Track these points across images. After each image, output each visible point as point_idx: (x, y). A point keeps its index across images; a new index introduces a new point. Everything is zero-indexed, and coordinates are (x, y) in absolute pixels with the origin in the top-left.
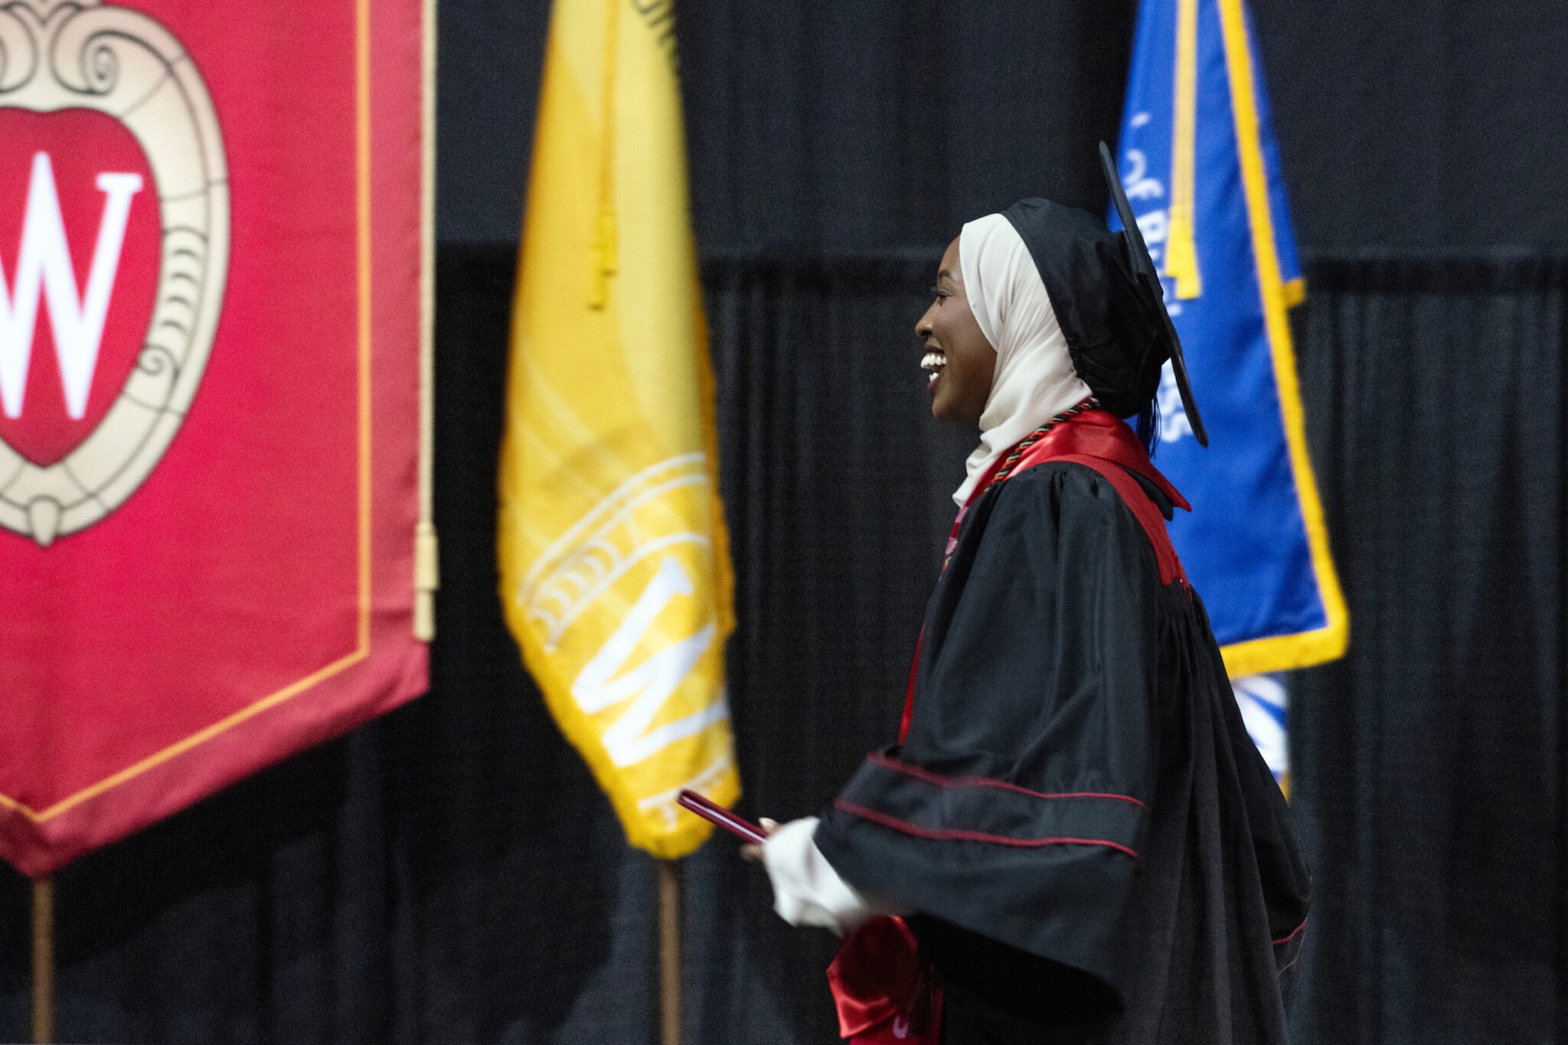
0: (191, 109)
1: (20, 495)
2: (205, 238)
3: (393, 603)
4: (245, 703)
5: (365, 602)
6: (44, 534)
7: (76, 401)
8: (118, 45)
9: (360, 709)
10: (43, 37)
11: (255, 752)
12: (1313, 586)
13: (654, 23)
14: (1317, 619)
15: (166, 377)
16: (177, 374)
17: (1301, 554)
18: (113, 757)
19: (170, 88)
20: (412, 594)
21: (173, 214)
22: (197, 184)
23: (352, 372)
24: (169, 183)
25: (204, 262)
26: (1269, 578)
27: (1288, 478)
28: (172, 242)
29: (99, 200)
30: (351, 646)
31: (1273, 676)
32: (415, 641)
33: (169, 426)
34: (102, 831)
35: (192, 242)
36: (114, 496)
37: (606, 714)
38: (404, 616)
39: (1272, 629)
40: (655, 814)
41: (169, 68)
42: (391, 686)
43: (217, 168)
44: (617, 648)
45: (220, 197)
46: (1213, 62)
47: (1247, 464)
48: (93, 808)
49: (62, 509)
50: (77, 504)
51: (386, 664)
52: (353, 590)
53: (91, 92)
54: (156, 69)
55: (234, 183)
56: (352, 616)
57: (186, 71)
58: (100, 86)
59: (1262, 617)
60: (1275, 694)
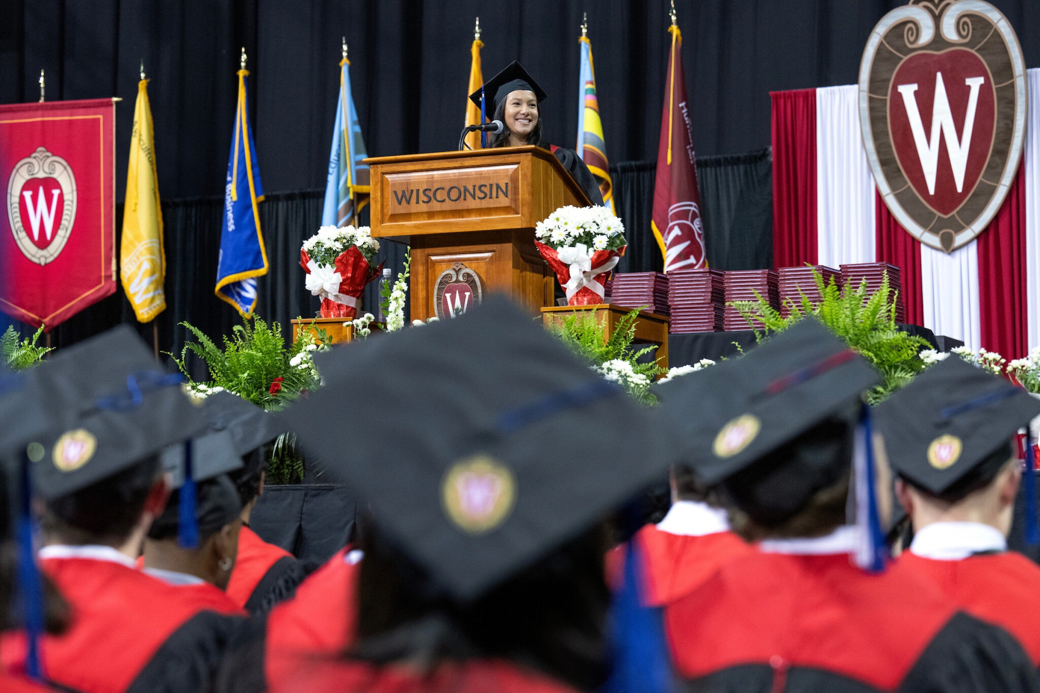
0: (69, 176)
1: (38, 256)
2: (72, 202)
3: (108, 274)
4: (79, 296)
5: (103, 274)
6: (43, 263)
7: (49, 236)
8: (55, 164)
9: (102, 296)
10: (41, 163)
11: (82, 306)
12: (262, 259)
13: (145, 152)
14: (262, 266)
15: (64, 230)
16: (67, 230)
17: (259, 253)
18: (57, 308)
19: (65, 172)
20: (111, 272)
21: (66, 197)
22: (70, 191)
23: (100, 228)
24: (65, 191)
25: (72, 207)
26: (250, 258)
27: (257, 237)
28: (66, 203)
29: (52, 195)
30: (100, 283)
31: (252, 278)
32: (113, 282)
33: (65, 240)
34: (56, 323)
35: (70, 203)
36: (56, 255)
37: (135, 294)
38: (111, 276)
39: (251, 269)
40: (142, 314)
41: (65, 168)
42: (109, 291)
43: (75, 187)
44: (136, 281)
45: (75, 193)
46: (242, 151)
47: (247, 233)
48: (54, 318)
49: (46, 258)
50: (49, 257)
51: (107, 287)
52: (101, 271)
53: (51, 173)
54: (62, 168)
55: (78, 190)
56: (100, 277)
57: (69, 168)
58: (52, 172)
59: (249, 265)
60: (253, 282)
